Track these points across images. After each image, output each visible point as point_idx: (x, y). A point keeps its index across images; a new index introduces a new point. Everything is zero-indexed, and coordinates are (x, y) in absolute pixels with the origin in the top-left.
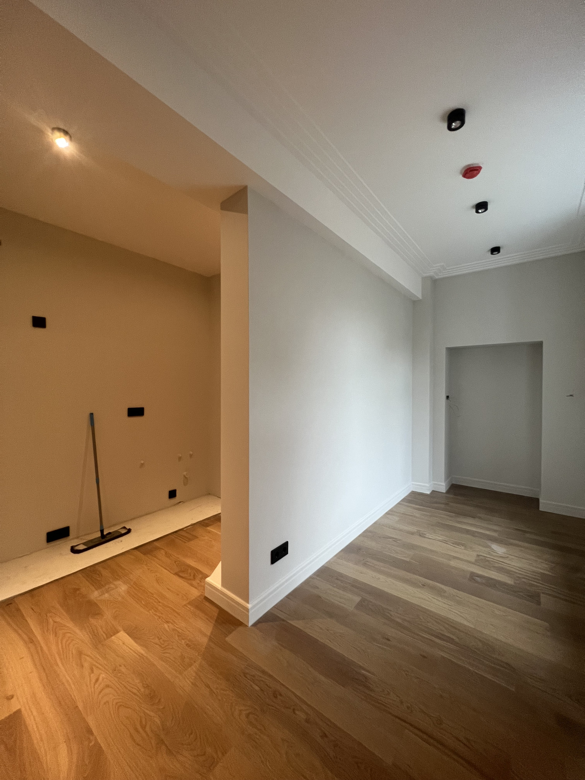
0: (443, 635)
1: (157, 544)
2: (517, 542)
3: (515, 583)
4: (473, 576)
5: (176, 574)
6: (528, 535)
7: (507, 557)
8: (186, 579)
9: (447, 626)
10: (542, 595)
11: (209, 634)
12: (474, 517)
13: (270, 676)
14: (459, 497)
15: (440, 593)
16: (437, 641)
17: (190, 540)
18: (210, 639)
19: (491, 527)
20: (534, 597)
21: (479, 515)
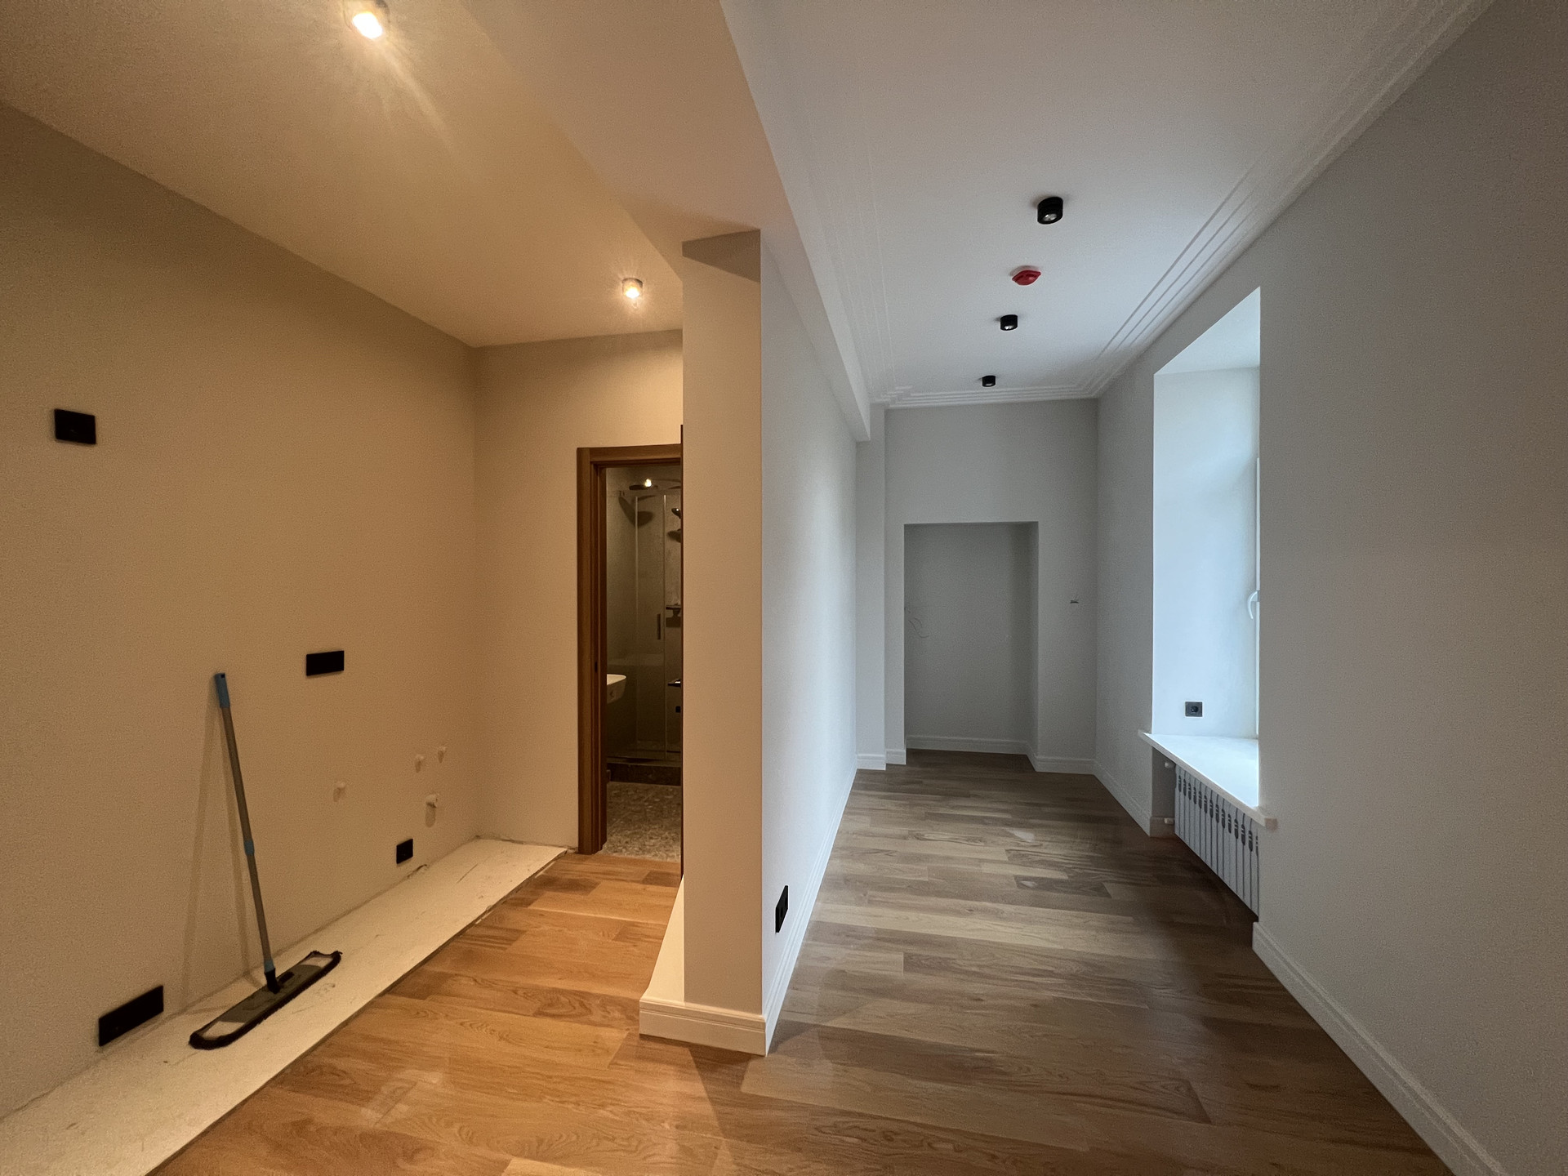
0: (1035, 969)
1: (435, 968)
2: (1040, 822)
3: (1069, 876)
4: (1020, 881)
5: (539, 1013)
6: (1047, 810)
7: (1041, 845)
8: (570, 1016)
9: (1034, 957)
10: (1105, 884)
11: (704, 1094)
12: (968, 796)
13: (861, 1115)
14: (929, 769)
15: (997, 915)
16: (1036, 979)
17: (510, 941)
18: (713, 1101)
19: (995, 806)
20: (1099, 890)
21: (972, 792)
